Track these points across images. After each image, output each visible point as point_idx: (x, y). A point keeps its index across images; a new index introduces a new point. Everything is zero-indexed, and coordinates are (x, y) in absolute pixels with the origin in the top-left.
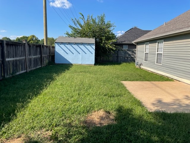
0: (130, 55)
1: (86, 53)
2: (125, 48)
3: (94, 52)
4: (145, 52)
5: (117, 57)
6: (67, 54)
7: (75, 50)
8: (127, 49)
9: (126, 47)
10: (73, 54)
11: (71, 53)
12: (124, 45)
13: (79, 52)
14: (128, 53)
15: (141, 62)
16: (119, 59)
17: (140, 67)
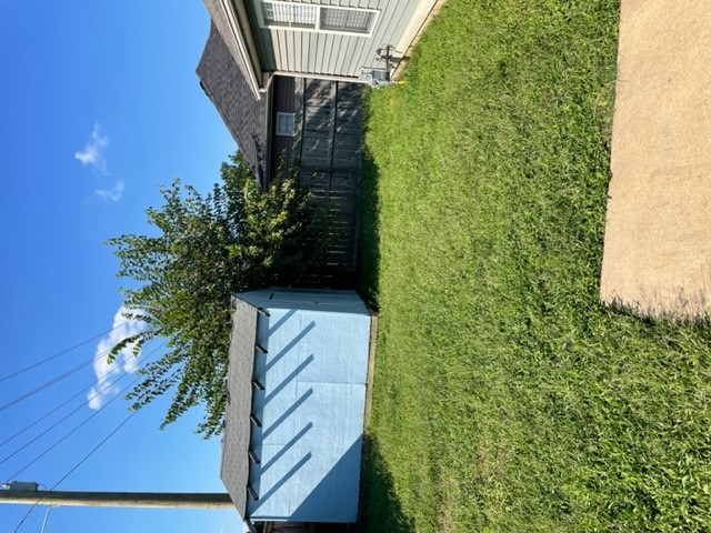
0: (325, 111)
1: (311, 359)
2: (291, 127)
3: (304, 316)
4: (317, 30)
5: (331, 171)
6: (309, 456)
7: (291, 416)
8: (297, 123)
9: (283, 121)
10: (310, 426)
11: (306, 436)
12: (278, 133)
13: (301, 394)
14: (316, 119)
15: (374, 52)
16: (346, 162)
17: (398, 61)
